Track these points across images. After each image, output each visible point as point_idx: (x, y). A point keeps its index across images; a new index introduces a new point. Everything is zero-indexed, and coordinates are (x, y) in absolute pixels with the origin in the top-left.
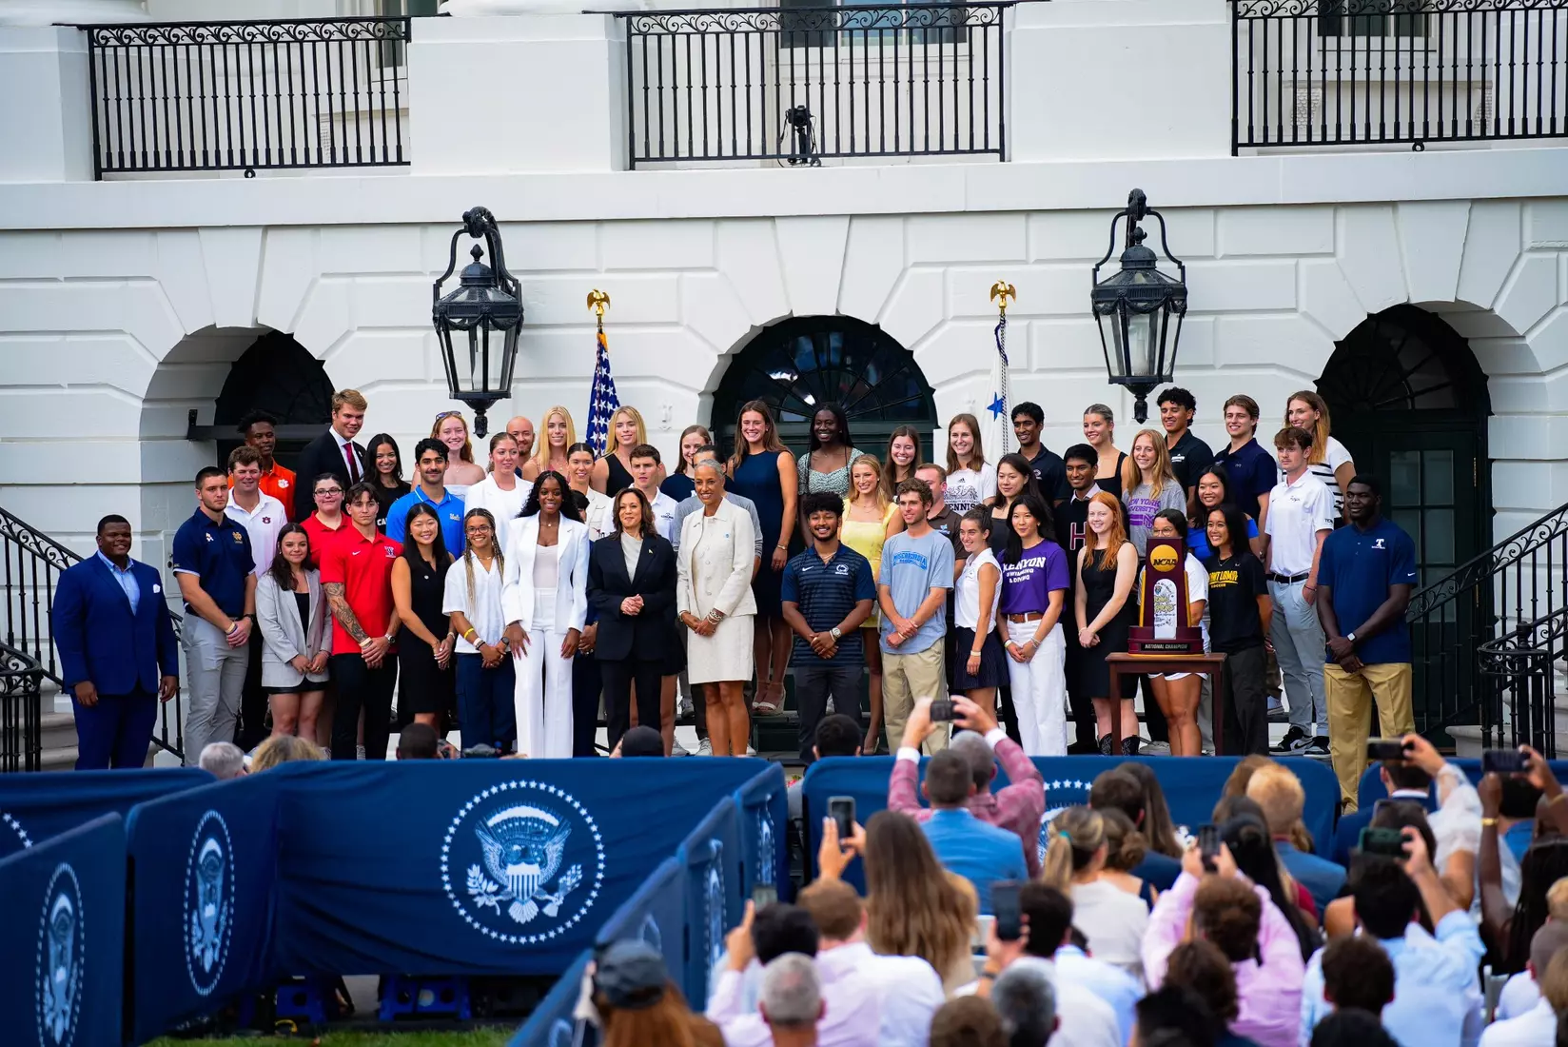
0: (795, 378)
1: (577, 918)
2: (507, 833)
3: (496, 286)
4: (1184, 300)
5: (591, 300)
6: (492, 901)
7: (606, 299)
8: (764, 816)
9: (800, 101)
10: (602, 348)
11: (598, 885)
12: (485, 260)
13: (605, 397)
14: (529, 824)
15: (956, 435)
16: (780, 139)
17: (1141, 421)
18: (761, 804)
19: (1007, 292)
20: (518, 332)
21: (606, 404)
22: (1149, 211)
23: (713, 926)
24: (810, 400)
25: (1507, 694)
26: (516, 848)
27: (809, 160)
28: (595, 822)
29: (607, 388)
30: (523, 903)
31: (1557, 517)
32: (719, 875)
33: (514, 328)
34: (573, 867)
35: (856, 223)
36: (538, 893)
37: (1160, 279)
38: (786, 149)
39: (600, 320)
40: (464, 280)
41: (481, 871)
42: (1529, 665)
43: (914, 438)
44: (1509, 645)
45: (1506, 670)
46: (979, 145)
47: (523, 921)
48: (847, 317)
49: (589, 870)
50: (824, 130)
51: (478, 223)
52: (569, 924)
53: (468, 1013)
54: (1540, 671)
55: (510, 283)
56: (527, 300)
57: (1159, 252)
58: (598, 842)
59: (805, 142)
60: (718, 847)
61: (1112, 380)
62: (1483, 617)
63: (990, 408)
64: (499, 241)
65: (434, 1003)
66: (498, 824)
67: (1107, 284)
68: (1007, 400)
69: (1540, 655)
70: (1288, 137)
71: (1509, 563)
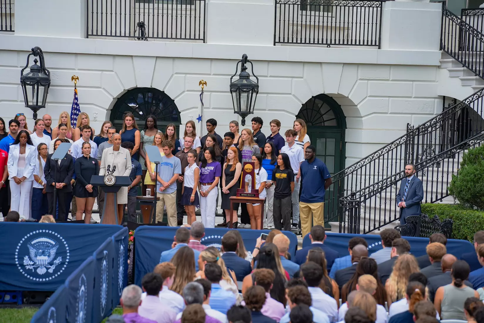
0: (137, 106)
1: (59, 273)
2: (37, 246)
3: (42, 72)
4: (258, 89)
5: (73, 78)
6: (31, 267)
7: (78, 78)
8: (121, 243)
9: (142, 20)
10: (76, 94)
11: (66, 263)
12: (39, 64)
13: (76, 109)
14: (45, 243)
15: (188, 127)
16: (135, 31)
17: (243, 125)
18: (121, 240)
19: (204, 83)
20: (49, 87)
21: (76, 112)
22: (248, 61)
23: (103, 278)
24: (141, 113)
25: (347, 213)
26: (41, 251)
27: (144, 39)
28: (67, 243)
29: (77, 106)
30: (41, 268)
31: (364, 160)
32: (106, 262)
33: (47, 86)
34: (59, 257)
35: (158, 60)
36: (47, 265)
37: (250, 82)
38: (137, 35)
39: (75, 85)
40: (31, 70)
41: (29, 258)
42: (354, 205)
43: (174, 127)
44: (348, 198)
45: (347, 206)
46: (197, 37)
47: (41, 274)
48: (154, 88)
49: (64, 258)
50: (149, 30)
51: (37, 52)
52: (56, 275)
53: (21, 302)
54: (357, 206)
55: (46, 72)
56: (52, 77)
57: (251, 74)
58: (67, 250)
59: (143, 33)
60: (106, 253)
61: (235, 112)
62: (341, 189)
63: (197, 119)
64: (43, 58)
65: (10, 299)
66: (35, 243)
67: (235, 83)
68: (203, 117)
69: (357, 202)
70: (290, 41)
71: (350, 174)
